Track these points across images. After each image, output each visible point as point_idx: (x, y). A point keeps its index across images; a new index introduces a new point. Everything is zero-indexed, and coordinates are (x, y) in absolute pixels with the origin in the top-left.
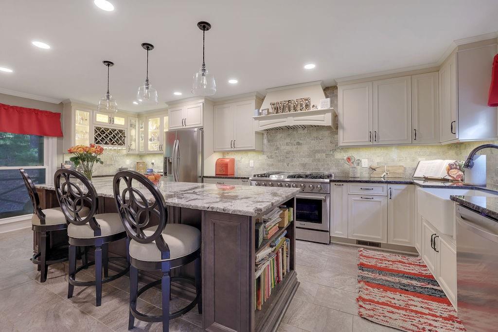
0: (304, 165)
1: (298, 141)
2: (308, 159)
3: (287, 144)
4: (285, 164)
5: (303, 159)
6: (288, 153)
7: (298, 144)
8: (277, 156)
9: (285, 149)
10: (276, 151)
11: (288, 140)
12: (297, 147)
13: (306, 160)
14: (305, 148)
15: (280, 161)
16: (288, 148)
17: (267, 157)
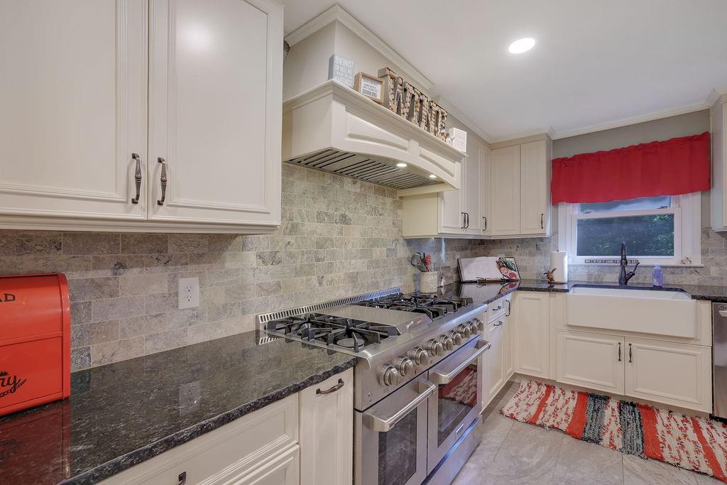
0: (353, 278)
1: (343, 210)
2: (360, 261)
3: (320, 217)
4: (314, 279)
5: (353, 261)
6: (320, 245)
7: (344, 220)
8: (291, 255)
9: (313, 232)
10: (288, 239)
11: (321, 206)
12: (342, 230)
13: (358, 265)
14: (355, 234)
15: (299, 272)
16: (321, 229)
17: (260, 256)
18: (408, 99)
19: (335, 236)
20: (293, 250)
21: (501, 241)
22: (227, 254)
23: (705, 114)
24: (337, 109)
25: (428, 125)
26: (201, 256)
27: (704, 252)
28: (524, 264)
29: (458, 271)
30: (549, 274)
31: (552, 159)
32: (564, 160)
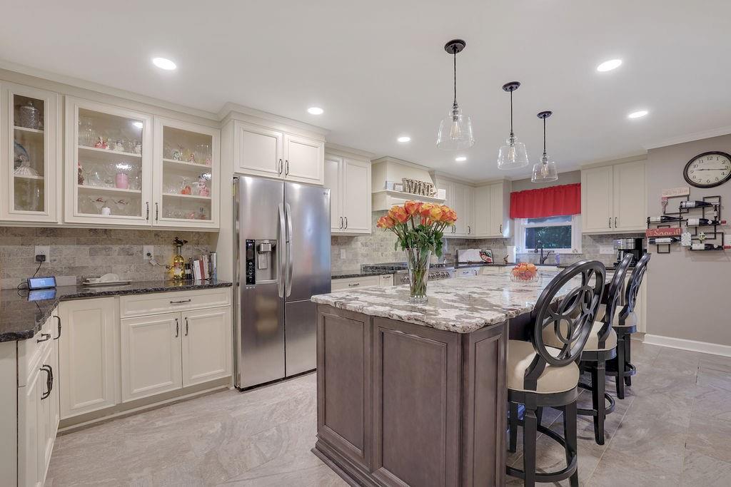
4: (380, 253)
8: (372, 244)
15: (375, 250)
17: (362, 244)
18: (414, 186)
19: (388, 237)
20: (373, 242)
21: (484, 240)
22: (353, 242)
23: (577, 173)
24: (388, 197)
25: (423, 192)
26: (346, 243)
27: (583, 246)
28: (497, 253)
29: (457, 257)
30: (505, 259)
31: (511, 192)
32: (516, 193)
